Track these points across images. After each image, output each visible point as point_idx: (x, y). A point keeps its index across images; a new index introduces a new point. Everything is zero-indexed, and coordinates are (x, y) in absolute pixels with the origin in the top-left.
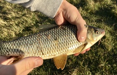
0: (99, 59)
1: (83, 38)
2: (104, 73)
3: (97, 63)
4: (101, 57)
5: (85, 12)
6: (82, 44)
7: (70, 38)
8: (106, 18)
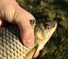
0: (60, 36)
1: (30, 41)
2: (65, 45)
3: (59, 39)
4: (61, 35)
5: (45, 4)
6: (31, 48)
7: (12, 46)
8: (60, 6)
